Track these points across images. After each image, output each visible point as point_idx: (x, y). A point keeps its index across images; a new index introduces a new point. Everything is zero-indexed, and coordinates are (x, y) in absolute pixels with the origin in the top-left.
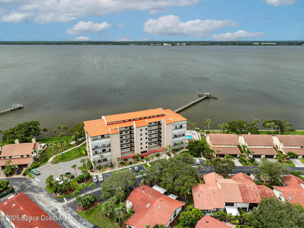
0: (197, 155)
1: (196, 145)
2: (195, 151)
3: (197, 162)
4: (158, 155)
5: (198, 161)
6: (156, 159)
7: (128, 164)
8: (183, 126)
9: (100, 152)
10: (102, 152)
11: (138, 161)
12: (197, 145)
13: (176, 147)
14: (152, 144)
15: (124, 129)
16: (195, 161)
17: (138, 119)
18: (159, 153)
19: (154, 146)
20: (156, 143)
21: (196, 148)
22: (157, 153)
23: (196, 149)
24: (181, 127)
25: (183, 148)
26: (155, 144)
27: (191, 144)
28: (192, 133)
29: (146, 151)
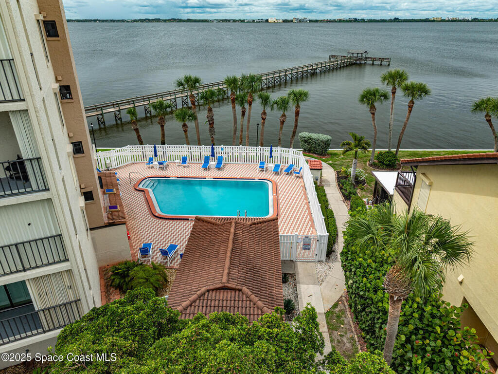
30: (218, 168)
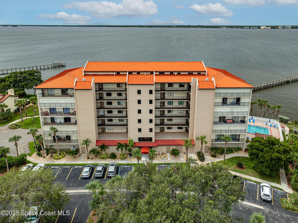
0: (267, 173)
1: (267, 149)
2: (262, 162)
3: (262, 194)
4: (175, 153)
5: (267, 191)
6: (170, 159)
7: (109, 156)
8: (242, 101)
9: (58, 121)
10: (63, 121)
11: (131, 155)
12: (271, 149)
13: (220, 144)
14: (171, 128)
15: (115, 87)
16: (260, 189)
17: (145, 73)
18: (178, 148)
19: (175, 133)
20: (182, 128)
21: (267, 156)
22: (174, 147)
23: (268, 158)
24: (238, 101)
25: (239, 149)
26: (179, 128)
27: (257, 144)
28: (269, 124)
29: (150, 139)
30: (253, 122)
